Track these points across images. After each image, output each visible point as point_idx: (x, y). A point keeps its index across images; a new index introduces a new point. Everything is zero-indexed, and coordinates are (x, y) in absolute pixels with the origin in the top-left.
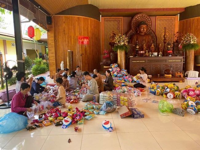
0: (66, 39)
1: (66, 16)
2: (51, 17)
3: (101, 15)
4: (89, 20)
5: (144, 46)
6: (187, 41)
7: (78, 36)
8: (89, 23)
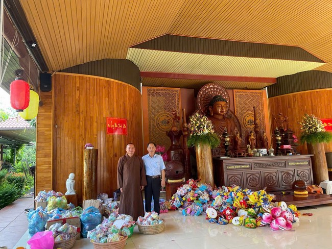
0: (81, 123)
1: (83, 77)
2: (50, 75)
3: (141, 83)
4: (127, 89)
5: (239, 138)
6: (310, 128)
7: (106, 118)
8: (127, 93)
